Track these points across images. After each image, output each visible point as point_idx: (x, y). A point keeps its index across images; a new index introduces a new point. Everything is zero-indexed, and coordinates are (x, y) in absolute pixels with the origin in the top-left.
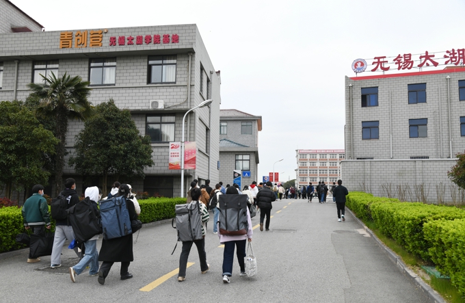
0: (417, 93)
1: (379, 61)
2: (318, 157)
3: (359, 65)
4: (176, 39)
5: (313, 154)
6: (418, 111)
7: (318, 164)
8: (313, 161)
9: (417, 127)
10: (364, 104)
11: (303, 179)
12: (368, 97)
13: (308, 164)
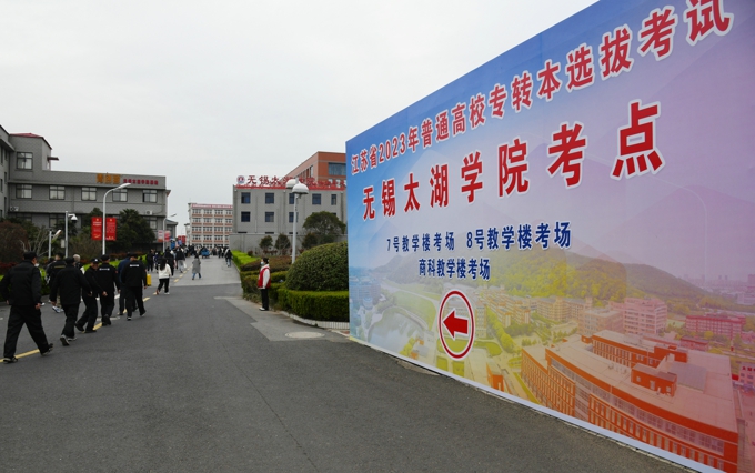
0: (270, 198)
1: (251, 178)
2: (213, 212)
3: (241, 179)
4: (156, 183)
5: (208, 209)
6: (270, 208)
7: (213, 221)
8: (208, 217)
9: (269, 216)
10: (243, 202)
11: (197, 237)
12: (245, 198)
13: (202, 221)
